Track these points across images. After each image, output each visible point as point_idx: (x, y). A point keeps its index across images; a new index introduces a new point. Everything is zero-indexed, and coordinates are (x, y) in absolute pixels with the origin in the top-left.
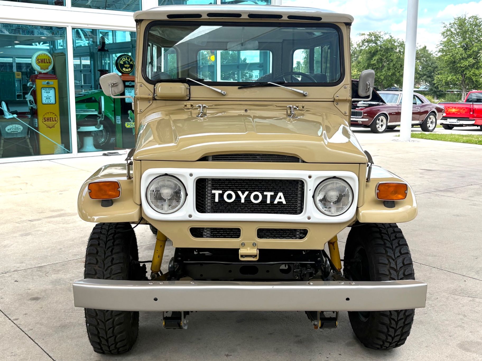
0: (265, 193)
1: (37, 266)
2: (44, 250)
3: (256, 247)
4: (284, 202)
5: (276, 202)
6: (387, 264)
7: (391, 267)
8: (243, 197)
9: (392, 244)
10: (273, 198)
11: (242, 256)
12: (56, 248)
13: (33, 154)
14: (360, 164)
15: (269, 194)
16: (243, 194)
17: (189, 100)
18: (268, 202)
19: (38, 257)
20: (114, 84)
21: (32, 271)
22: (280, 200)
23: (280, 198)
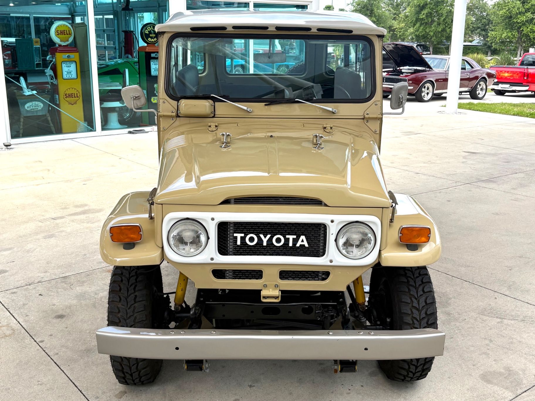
0: (287, 236)
1: (61, 276)
2: (68, 256)
3: (278, 288)
4: (307, 245)
5: (298, 245)
6: (410, 303)
7: (413, 306)
8: (265, 241)
9: (415, 282)
10: (295, 241)
11: (264, 297)
12: (80, 254)
13: (54, 132)
14: (382, 208)
15: (291, 237)
16: (265, 237)
17: (214, 117)
18: (291, 244)
19: (62, 265)
20: (136, 97)
21: (57, 282)
22: (302, 243)
23: (303, 241)
